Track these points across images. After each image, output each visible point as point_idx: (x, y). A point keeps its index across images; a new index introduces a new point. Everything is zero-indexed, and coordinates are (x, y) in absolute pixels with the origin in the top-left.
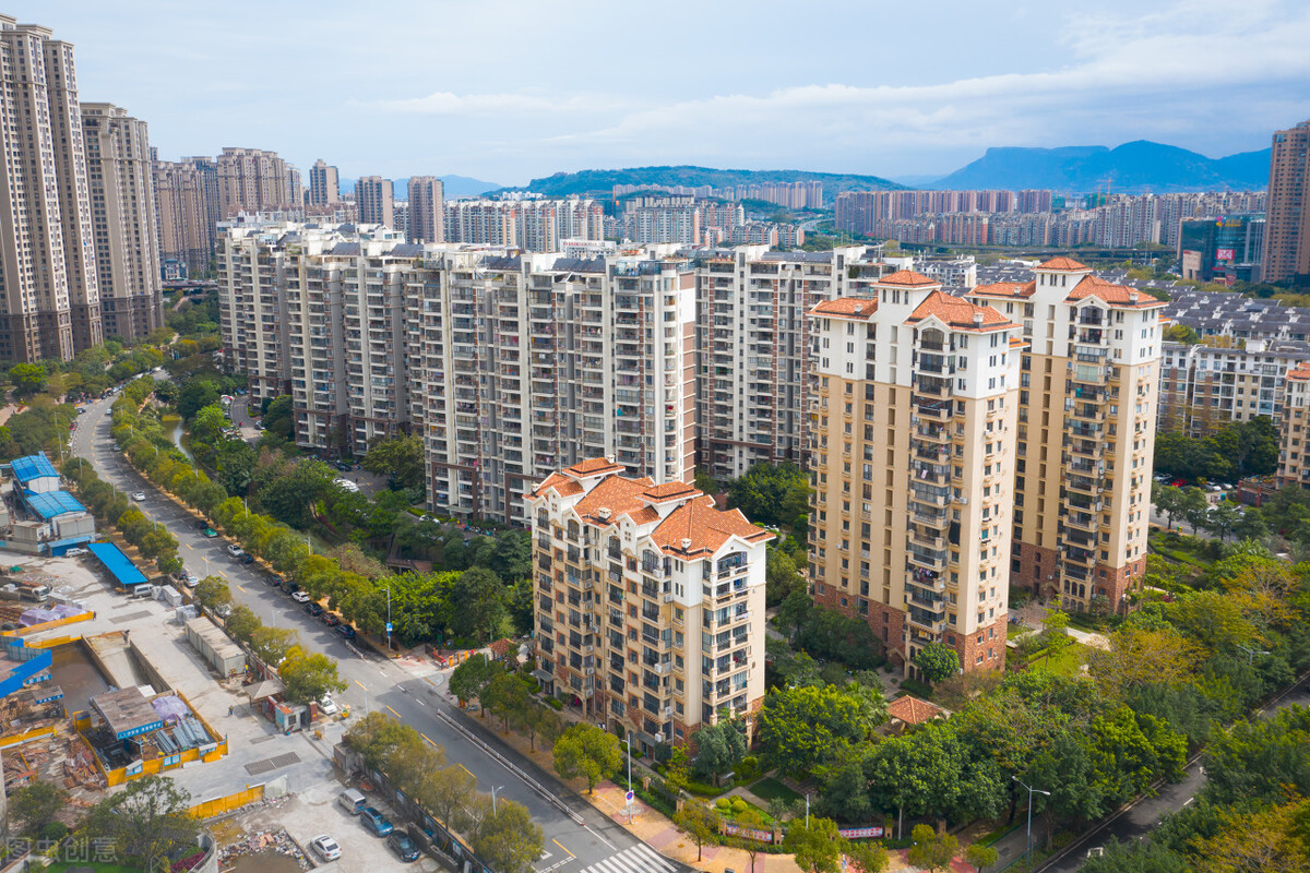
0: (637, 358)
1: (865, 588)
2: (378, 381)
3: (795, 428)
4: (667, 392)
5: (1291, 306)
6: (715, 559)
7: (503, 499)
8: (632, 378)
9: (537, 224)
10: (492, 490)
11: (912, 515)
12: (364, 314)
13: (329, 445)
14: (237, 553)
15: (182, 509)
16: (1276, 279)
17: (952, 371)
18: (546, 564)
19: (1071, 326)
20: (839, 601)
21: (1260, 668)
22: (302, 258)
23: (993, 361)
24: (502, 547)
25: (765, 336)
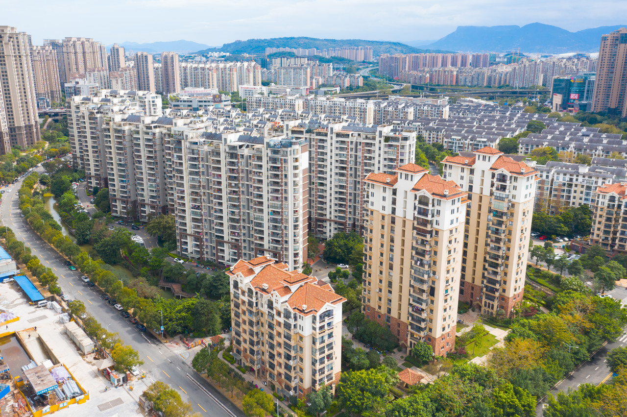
0: (280, 188)
1: (389, 311)
2: (151, 186)
3: (357, 214)
4: (294, 204)
5: (605, 132)
6: (318, 315)
7: (214, 251)
8: (277, 198)
9: (227, 76)
10: (209, 247)
11: (412, 282)
12: (144, 153)
13: (128, 216)
14: (86, 280)
15: (57, 253)
16: (599, 110)
17: (433, 216)
18: (237, 306)
19: (492, 182)
20: (377, 316)
21: (574, 354)
22: (111, 123)
23: (453, 212)
24: (215, 280)
25: (343, 168)
